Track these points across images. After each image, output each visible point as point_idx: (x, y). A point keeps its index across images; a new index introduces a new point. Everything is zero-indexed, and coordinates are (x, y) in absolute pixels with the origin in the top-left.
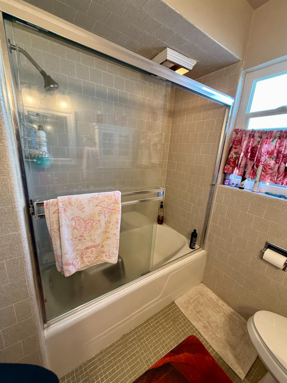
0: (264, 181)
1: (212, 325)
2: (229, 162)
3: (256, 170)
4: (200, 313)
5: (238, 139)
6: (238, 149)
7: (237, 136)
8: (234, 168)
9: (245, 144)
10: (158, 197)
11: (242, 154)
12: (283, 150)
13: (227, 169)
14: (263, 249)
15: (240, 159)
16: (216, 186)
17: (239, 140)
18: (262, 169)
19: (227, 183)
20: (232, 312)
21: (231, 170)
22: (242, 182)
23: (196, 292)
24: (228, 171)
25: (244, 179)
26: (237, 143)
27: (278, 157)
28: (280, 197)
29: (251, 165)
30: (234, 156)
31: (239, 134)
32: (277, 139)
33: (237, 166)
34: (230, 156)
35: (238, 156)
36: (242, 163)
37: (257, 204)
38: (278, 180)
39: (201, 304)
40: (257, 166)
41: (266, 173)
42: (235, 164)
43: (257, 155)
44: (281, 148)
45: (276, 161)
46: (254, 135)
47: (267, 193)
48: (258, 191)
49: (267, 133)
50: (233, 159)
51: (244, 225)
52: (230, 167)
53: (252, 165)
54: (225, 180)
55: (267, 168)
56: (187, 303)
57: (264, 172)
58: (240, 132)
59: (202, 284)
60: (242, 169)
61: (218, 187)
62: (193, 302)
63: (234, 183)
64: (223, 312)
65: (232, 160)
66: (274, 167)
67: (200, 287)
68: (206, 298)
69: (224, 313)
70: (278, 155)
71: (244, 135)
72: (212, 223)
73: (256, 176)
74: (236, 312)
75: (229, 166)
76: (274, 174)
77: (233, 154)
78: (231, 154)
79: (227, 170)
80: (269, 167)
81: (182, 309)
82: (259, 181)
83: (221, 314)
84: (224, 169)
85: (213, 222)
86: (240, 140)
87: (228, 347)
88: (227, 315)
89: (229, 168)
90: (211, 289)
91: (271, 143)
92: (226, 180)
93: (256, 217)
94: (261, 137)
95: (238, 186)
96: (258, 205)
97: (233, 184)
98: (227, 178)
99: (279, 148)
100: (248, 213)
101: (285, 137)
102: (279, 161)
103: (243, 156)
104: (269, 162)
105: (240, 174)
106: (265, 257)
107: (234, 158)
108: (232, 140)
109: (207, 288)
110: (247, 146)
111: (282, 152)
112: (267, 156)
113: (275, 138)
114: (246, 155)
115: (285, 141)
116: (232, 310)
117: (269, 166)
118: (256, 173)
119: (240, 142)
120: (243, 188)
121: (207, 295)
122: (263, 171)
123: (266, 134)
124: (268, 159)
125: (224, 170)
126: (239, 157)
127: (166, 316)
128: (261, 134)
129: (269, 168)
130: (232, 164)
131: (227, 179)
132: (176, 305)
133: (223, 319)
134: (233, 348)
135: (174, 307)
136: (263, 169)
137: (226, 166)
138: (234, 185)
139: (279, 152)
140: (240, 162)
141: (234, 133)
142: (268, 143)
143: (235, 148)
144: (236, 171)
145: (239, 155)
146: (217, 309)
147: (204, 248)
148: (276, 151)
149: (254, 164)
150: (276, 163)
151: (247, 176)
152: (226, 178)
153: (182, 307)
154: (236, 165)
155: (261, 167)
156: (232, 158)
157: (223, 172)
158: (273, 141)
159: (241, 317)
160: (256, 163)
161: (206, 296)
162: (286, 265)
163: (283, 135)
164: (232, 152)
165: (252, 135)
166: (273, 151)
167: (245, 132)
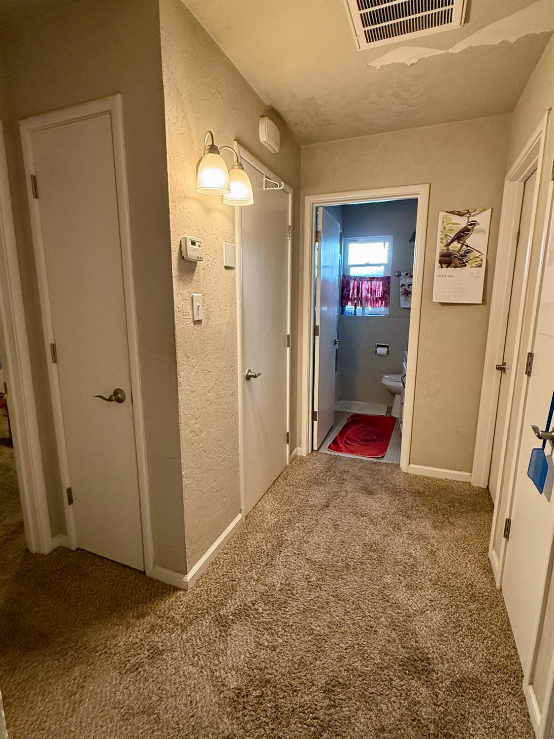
0: (367, 307)
2: (344, 298)
3: (362, 301)
5: (346, 282)
6: (348, 288)
7: (345, 280)
8: (347, 301)
9: (352, 285)
11: (351, 292)
12: (373, 287)
14: (375, 349)
15: (351, 295)
18: (365, 300)
21: (347, 303)
22: (355, 310)
24: (344, 304)
26: (347, 284)
27: (371, 292)
28: (377, 314)
29: (358, 298)
30: (347, 293)
32: (369, 282)
33: (349, 300)
34: (344, 293)
38: (374, 305)
40: (362, 299)
41: (368, 302)
43: (360, 292)
45: (371, 294)
47: (370, 314)
48: (365, 314)
54: (343, 311)
58: (347, 277)
60: (353, 301)
63: (350, 312)
65: (346, 296)
66: (371, 298)
71: (350, 279)
73: (363, 305)
75: (344, 300)
76: (372, 302)
82: (365, 307)
84: (342, 303)
86: (348, 282)
89: (345, 302)
91: (367, 284)
93: (368, 330)
94: (360, 280)
95: (353, 313)
96: (368, 322)
98: (345, 309)
99: (371, 287)
100: (363, 329)
105: (353, 304)
106: (378, 353)
108: (342, 282)
111: (373, 289)
112: (366, 292)
114: (353, 291)
115: (373, 283)
117: (368, 297)
118: (362, 303)
120: (356, 314)
123: (363, 278)
124: (367, 294)
128: (360, 278)
129: (368, 299)
130: (346, 299)
137: (342, 301)
138: (350, 314)
139: (371, 289)
140: (351, 297)
141: (343, 277)
142: (364, 284)
143: (346, 288)
144: (350, 303)
145: (349, 292)
149: (360, 298)
151: (357, 305)
157: (341, 305)
158: (367, 282)
162: (387, 352)
163: (372, 279)
164: (345, 291)
165: (355, 278)
166: (368, 289)
167: (350, 277)
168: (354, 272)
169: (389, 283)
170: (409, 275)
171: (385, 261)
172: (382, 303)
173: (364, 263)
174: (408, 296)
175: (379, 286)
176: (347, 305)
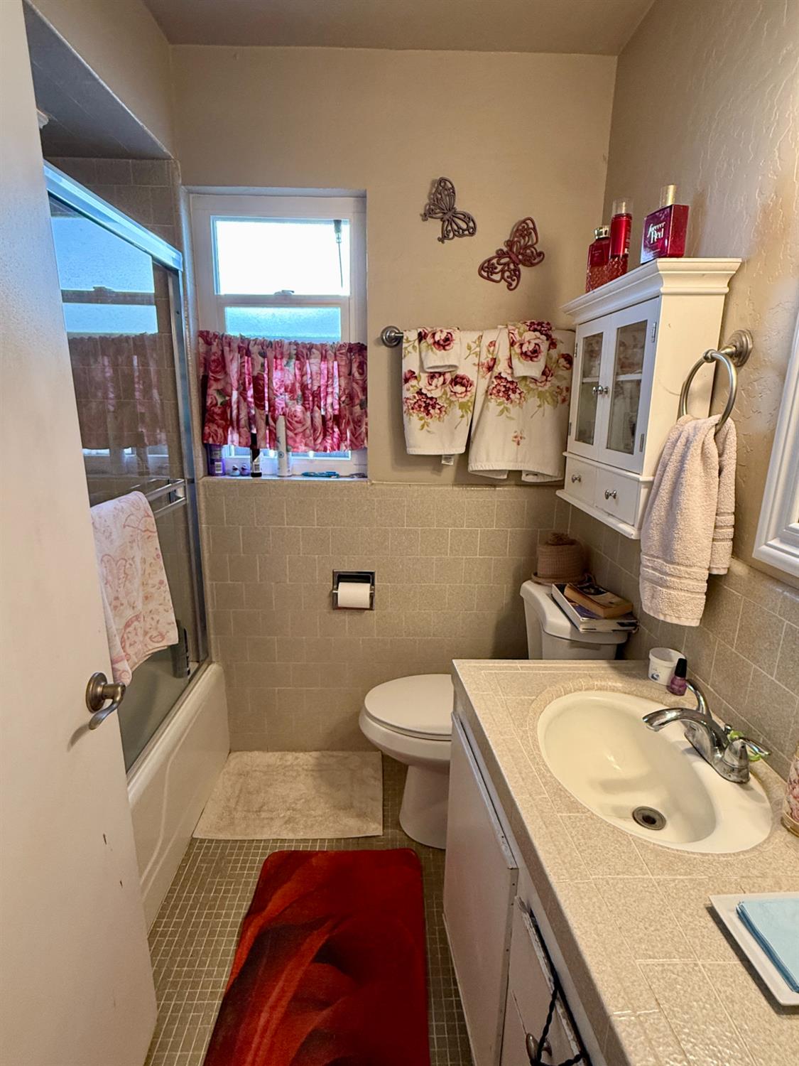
0: (295, 450)
1: (299, 807)
2: (213, 417)
3: (275, 429)
4: (265, 808)
5: (216, 358)
6: (222, 382)
7: (211, 349)
8: (225, 430)
9: (236, 370)
10: (171, 503)
11: (235, 395)
12: (309, 382)
13: (212, 434)
14: (331, 588)
15: (235, 406)
16: (198, 483)
17: (218, 359)
18: (286, 424)
19: (220, 470)
20: (317, 758)
21: (222, 434)
22: (255, 460)
23: (230, 780)
24: (215, 438)
25: (255, 454)
26: (217, 367)
27: (304, 397)
28: (329, 475)
29: (262, 419)
30: (220, 400)
31: (215, 344)
32: (294, 360)
33: (232, 424)
34: (209, 401)
35: (227, 398)
36: (241, 416)
37: (297, 502)
38: (317, 444)
39: (257, 791)
40: (275, 421)
41: (295, 432)
42: (226, 420)
43: (266, 395)
44: (305, 378)
45: (303, 405)
46: (248, 348)
47: (306, 475)
48: (290, 474)
49: (273, 346)
50: (219, 408)
51: (287, 556)
52: (216, 429)
53: (264, 418)
54: (214, 464)
55: (294, 422)
56: (225, 814)
57: (291, 430)
58: (217, 340)
59: (234, 755)
60: (245, 429)
61: (204, 485)
62: (237, 802)
63: (236, 467)
64: (303, 769)
65: (217, 410)
66: (304, 419)
67: (232, 765)
68: (258, 773)
69: (306, 770)
70: (304, 394)
71: (227, 349)
72: (212, 584)
73: (278, 441)
74: (324, 752)
75: (214, 427)
76: (308, 431)
77: (215, 395)
78: (210, 397)
79: (213, 437)
80: (296, 419)
81: (221, 836)
82: (288, 450)
83: (302, 777)
84: (204, 437)
85: (216, 580)
86: (220, 359)
87: (341, 813)
88: (313, 770)
89: (216, 431)
90: (258, 749)
91: (287, 368)
92: (216, 463)
93: (303, 529)
94: (264, 355)
95: (247, 471)
96: (300, 503)
97: (235, 469)
98: (218, 457)
99: (302, 379)
100: (286, 526)
101: (305, 356)
102: (309, 404)
103: (238, 398)
104: (293, 409)
105: (244, 441)
106: (341, 602)
107: (221, 404)
108: (201, 358)
109: (250, 754)
110: (241, 374)
111: (309, 386)
112: (287, 397)
113: (290, 358)
114: (243, 393)
115: (308, 364)
116: (314, 754)
117: (295, 416)
118: (275, 434)
119: (222, 364)
120: (260, 475)
121: (258, 766)
122: (287, 428)
123: (271, 347)
124: (290, 403)
125: (206, 438)
126: (230, 400)
127: (195, 880)
128: (262, 348)
129: (297, 422)
130: (221, 420)
131: (218, 461)
132: (202, 841)
133: (310, 781)
134: (347, 807)
135: (200, 848)
136: (288, 424)
137: (206, 428)
138: (238, 472)
139: (304, 387)
140: (235, 412)
141: (201, 340)
142: (279, 367)
143: (217, 380)
144: (233, 437)
145: (228, 396)
146: (291, 773)
147: (211, 658)
148: (298, 385)
149: (267, 416)
150: (306, 409)
151: (261, 443)
152: (213, 458)
153: (220, 830)
154: (229, 423)
155: (281, 422)
156: (217, 404)
157: (203, 443)
158: (288, 363)
159: (335, 753)
160: (270, 413)
161: (257, 769)
162: (372, 596)
163: (302, 352)
164: (212, 391)
165: (244, 348)
166: (293, 385)
167: (226, 341)
168: (239, 324)
169: (362, 366)
170: (429, 340)
171: (345, 291)
172: (342, 438)
173: (269, 290)
174: (428, 414)
175: (330, 376)
176: (225, 442)
